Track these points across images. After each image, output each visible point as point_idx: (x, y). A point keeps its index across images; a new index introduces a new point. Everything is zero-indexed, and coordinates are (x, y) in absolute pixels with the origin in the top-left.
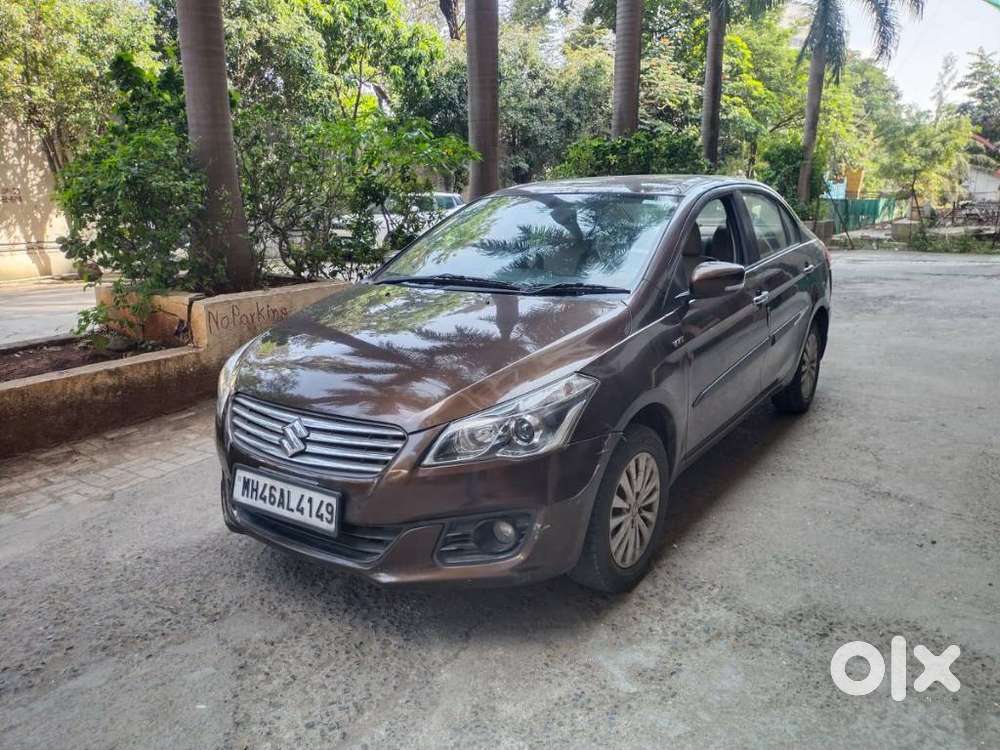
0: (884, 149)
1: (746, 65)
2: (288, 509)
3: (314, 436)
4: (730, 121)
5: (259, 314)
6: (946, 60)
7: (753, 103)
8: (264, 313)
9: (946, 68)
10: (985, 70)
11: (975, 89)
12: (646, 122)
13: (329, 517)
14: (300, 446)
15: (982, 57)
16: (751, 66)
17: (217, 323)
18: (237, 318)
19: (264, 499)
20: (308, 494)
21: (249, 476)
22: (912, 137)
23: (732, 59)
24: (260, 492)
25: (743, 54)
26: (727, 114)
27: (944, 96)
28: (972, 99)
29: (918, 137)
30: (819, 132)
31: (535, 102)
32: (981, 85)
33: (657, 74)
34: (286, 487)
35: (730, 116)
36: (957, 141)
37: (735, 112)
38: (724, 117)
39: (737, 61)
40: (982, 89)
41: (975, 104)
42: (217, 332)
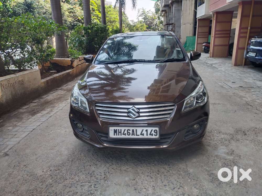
0: (129, 31)
1: (96, 9)
2: (137, 135)
3: (141, 111)
4: (94, 23)
5: (16, 82)
6: (138, 10)
7: (99, 18)
8: (17, 82)
9: (138, 12)
10: (144, 13)
11: (143, 17)
12: (75, 23)
13: (156, 134)
14: (137, 115)
15: (143, 10)
16: (97, 9)
17: (4, 87)
18: (10, 85)
19: (125, 134)
20: (145, 129)
21: (116, 128)
22: (134, 28)
23: (92, 7)
24: (122, 132)
25: (95, 6)
26: (93, 21)
27: (139, 18)
28: (143, 19)
29: (136, 28)
30: (123, 26)
31: (44, 16)
32: (144, 16)
33: (76, 10)
34: (135, 129)
35: (94, 22)
36: (144, 29)
37: (95, 21)
38: (93, 22)
39: (94, 7)
40: (144, 17)
41: (143, 21)
42: (4, 90)
